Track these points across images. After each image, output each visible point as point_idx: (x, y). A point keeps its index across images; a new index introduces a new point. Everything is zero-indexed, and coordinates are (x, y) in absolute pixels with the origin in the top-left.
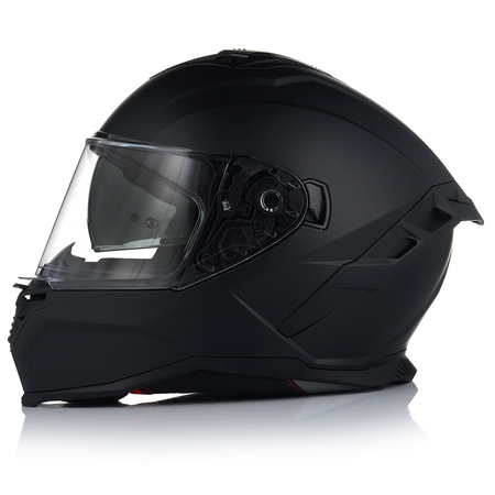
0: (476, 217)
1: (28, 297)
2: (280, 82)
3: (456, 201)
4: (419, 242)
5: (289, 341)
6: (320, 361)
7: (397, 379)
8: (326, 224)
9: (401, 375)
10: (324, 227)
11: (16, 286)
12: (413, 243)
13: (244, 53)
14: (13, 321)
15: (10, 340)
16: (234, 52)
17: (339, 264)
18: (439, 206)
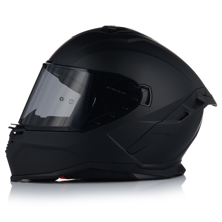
0: (214, 103)
1: (15, 133)
2: (130, 41)
3: (206, 96)
4: (190, 114)
5: (132, 156)
6: (145, 165)
7: (178, 174)
8: (150, 104)
9: (179, 172)
10: (149, 106)
11: (10, 127)
12: (187, 114)
13: (114, 27)
14: (8, 143)
15: (6, 151)
16: (110, 27)
17: (155, 122)
18: (199, 98)
